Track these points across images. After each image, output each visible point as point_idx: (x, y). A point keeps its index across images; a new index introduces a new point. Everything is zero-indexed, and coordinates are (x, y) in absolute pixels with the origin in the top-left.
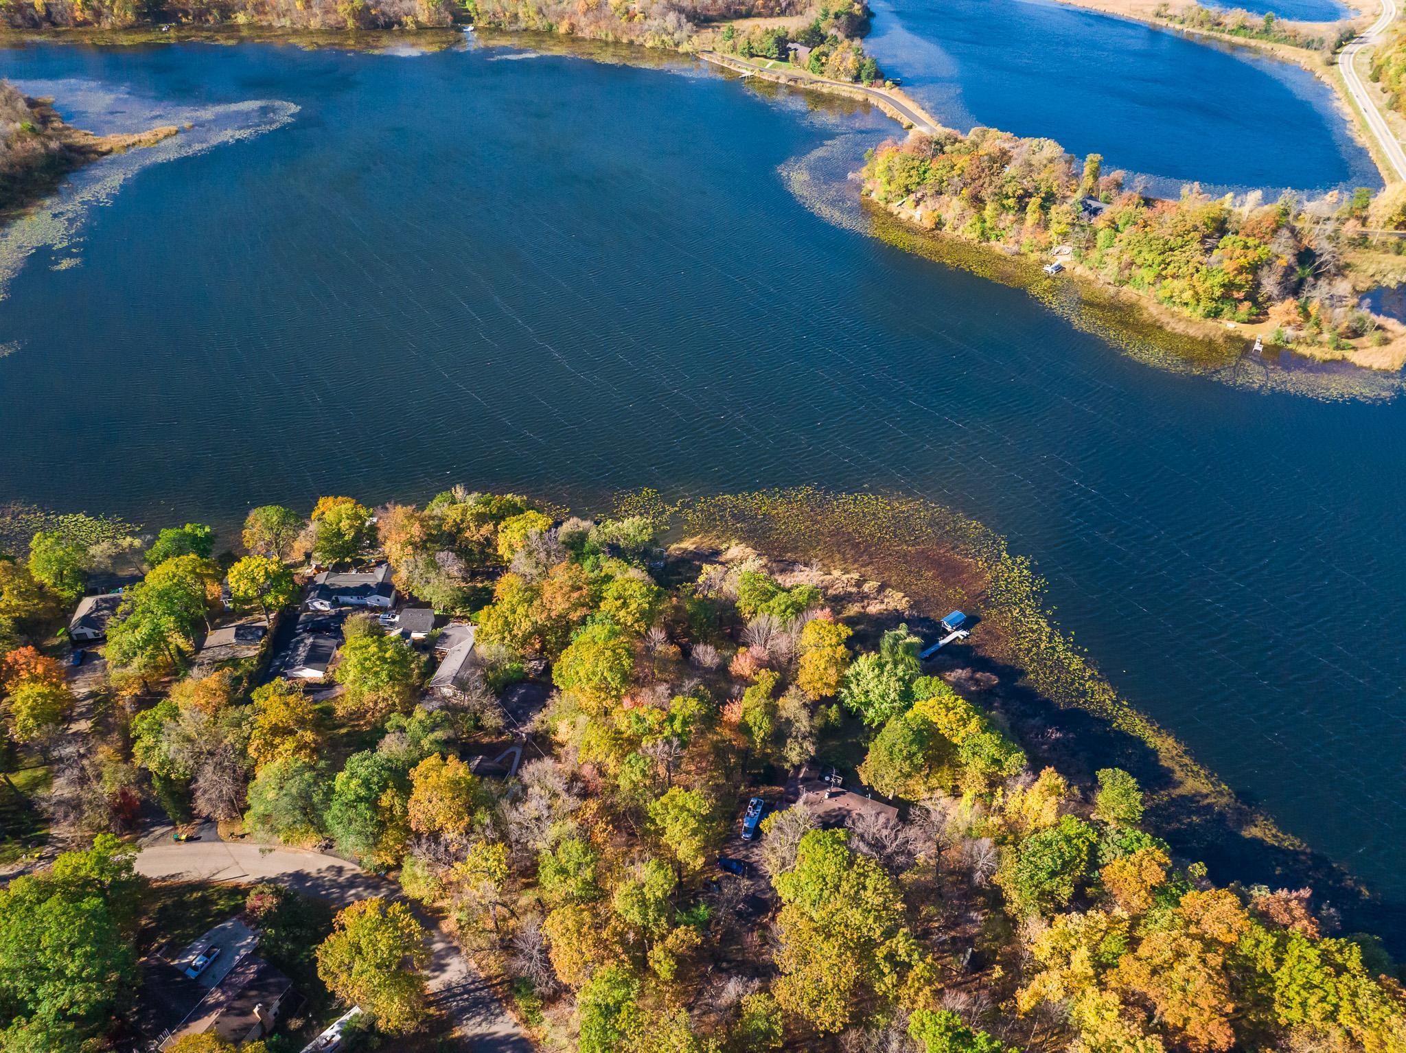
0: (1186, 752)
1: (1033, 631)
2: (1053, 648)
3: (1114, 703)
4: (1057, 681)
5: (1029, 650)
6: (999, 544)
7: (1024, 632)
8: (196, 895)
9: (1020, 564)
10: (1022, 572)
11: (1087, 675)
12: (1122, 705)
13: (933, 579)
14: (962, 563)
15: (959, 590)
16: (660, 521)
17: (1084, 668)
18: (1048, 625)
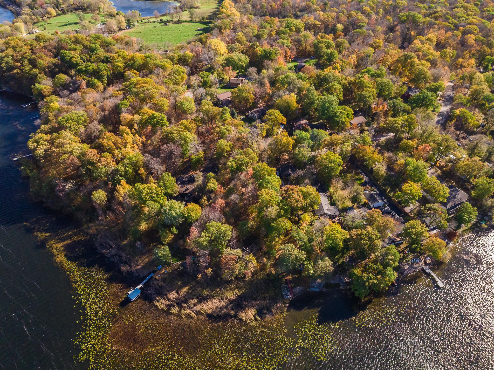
0: (54, 257)
1: (95, 303)
2: (89, 294)
3: (73, 272)
4: (94, 277)
5: (101, 291)
7: (99, 302)
9: (85, 353)
10: (86, 347)
11: (79, 283)
12: (70, 271)
13: (140, 327)
14: (121, 345)
15: (127, 322)
16: (302, 332)
17: (78, 287)
18: (86, 308)
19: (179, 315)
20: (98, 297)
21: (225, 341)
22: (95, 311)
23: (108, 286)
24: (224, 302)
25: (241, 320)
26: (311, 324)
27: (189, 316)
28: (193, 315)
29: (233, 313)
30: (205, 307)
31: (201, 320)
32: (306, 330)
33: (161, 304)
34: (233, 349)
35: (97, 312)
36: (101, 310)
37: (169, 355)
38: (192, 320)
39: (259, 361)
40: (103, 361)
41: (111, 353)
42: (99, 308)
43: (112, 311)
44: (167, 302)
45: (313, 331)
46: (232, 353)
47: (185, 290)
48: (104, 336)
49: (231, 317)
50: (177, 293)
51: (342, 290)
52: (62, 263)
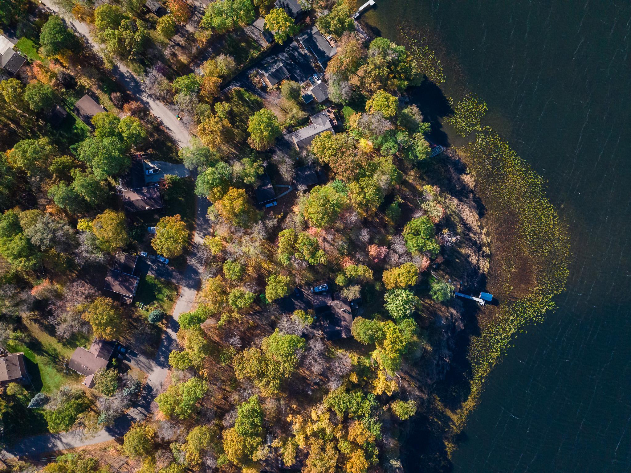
0: (470, 411)
1: (504, 330)
2: (498, 342)
3: (481, 376)
4: (478, 351)
5: (490, 333)
6: (557, 290)
7: (501, 327)
8: (170, 144)
9: (548, 305)
10: (543, 309)
11: (490, 361)
12: (481, 380)
13: (511, 273)
14: (532, 280)
15: (511, 288)
16: (466, 129)
17: (494, 358)
18: (512, 334)
19: (489, 245)
20: (498, 332)
21: (497, 192)
22: (511, 323)
23: (483, 330)
24: (462, 208)
25: (475, 186)
26: (456, 122)
27: (487, 234)
28: (484, 231)
29: (471, 195)
30: (475, 223)
31: (486, 222)
32: (463, 125)
33: (484, 265)
34: (502, 182)
35: (512, 320)
36: (509, 319)
37: (525, 235)
38: (490, 230)
39: (504, 158)
40: (549, 285)
41: (541, 283)
42: (507, 322)
43: (506, 309)
44: (481, 261)
45: (463, 119)
46: (506, 183)
47: (463, 251)
48: (531, 299)
49: (475, 195)
50: (469, 256)
51: (409, 99)
52: (475, 396)
